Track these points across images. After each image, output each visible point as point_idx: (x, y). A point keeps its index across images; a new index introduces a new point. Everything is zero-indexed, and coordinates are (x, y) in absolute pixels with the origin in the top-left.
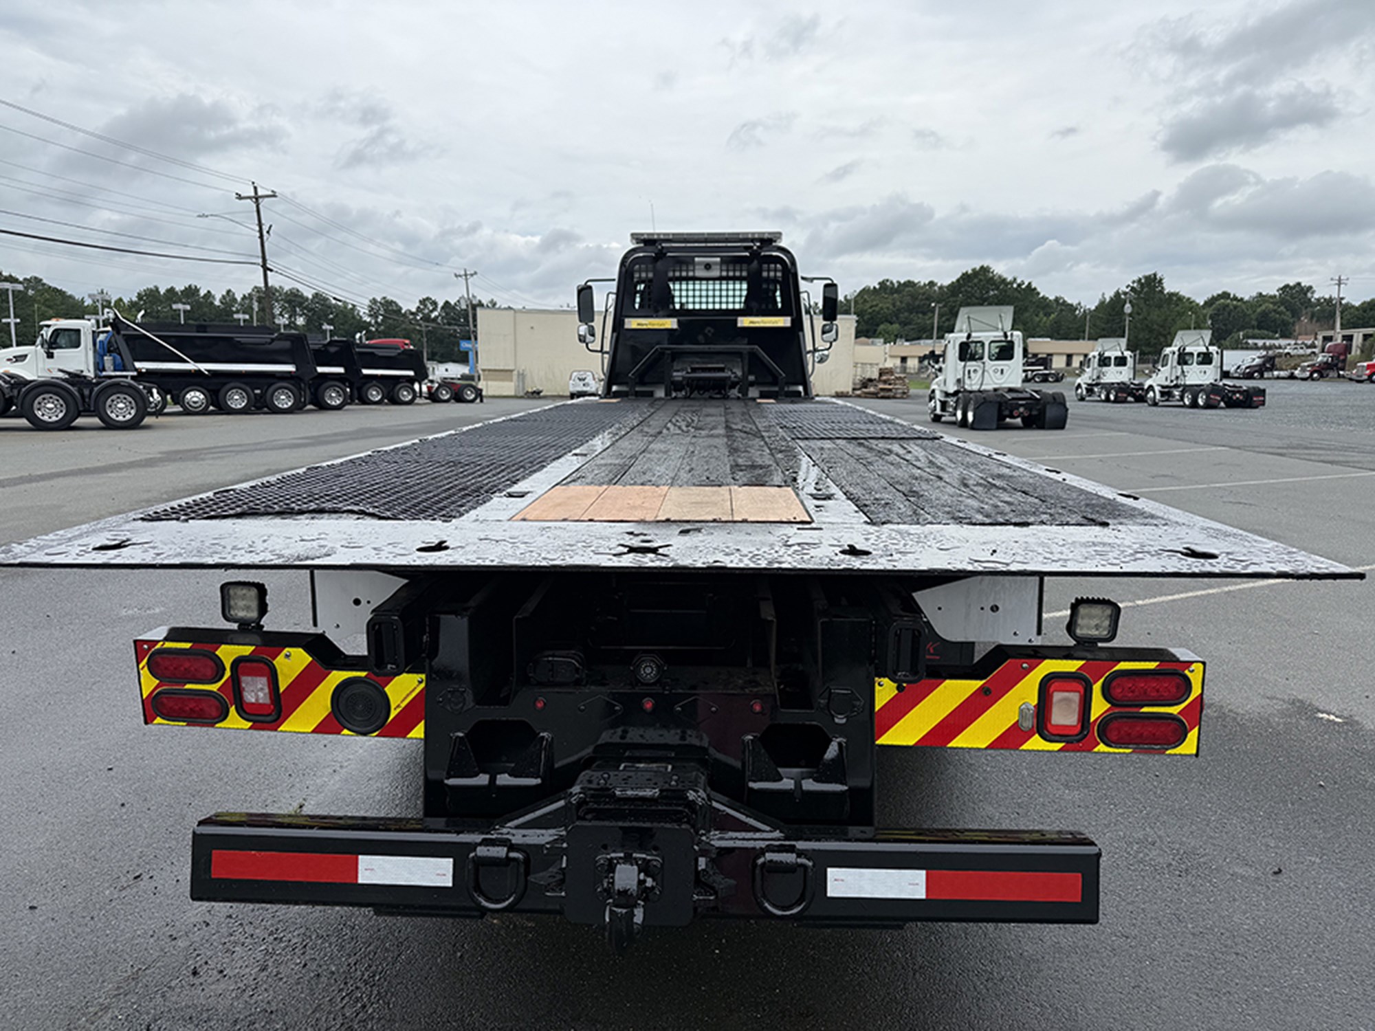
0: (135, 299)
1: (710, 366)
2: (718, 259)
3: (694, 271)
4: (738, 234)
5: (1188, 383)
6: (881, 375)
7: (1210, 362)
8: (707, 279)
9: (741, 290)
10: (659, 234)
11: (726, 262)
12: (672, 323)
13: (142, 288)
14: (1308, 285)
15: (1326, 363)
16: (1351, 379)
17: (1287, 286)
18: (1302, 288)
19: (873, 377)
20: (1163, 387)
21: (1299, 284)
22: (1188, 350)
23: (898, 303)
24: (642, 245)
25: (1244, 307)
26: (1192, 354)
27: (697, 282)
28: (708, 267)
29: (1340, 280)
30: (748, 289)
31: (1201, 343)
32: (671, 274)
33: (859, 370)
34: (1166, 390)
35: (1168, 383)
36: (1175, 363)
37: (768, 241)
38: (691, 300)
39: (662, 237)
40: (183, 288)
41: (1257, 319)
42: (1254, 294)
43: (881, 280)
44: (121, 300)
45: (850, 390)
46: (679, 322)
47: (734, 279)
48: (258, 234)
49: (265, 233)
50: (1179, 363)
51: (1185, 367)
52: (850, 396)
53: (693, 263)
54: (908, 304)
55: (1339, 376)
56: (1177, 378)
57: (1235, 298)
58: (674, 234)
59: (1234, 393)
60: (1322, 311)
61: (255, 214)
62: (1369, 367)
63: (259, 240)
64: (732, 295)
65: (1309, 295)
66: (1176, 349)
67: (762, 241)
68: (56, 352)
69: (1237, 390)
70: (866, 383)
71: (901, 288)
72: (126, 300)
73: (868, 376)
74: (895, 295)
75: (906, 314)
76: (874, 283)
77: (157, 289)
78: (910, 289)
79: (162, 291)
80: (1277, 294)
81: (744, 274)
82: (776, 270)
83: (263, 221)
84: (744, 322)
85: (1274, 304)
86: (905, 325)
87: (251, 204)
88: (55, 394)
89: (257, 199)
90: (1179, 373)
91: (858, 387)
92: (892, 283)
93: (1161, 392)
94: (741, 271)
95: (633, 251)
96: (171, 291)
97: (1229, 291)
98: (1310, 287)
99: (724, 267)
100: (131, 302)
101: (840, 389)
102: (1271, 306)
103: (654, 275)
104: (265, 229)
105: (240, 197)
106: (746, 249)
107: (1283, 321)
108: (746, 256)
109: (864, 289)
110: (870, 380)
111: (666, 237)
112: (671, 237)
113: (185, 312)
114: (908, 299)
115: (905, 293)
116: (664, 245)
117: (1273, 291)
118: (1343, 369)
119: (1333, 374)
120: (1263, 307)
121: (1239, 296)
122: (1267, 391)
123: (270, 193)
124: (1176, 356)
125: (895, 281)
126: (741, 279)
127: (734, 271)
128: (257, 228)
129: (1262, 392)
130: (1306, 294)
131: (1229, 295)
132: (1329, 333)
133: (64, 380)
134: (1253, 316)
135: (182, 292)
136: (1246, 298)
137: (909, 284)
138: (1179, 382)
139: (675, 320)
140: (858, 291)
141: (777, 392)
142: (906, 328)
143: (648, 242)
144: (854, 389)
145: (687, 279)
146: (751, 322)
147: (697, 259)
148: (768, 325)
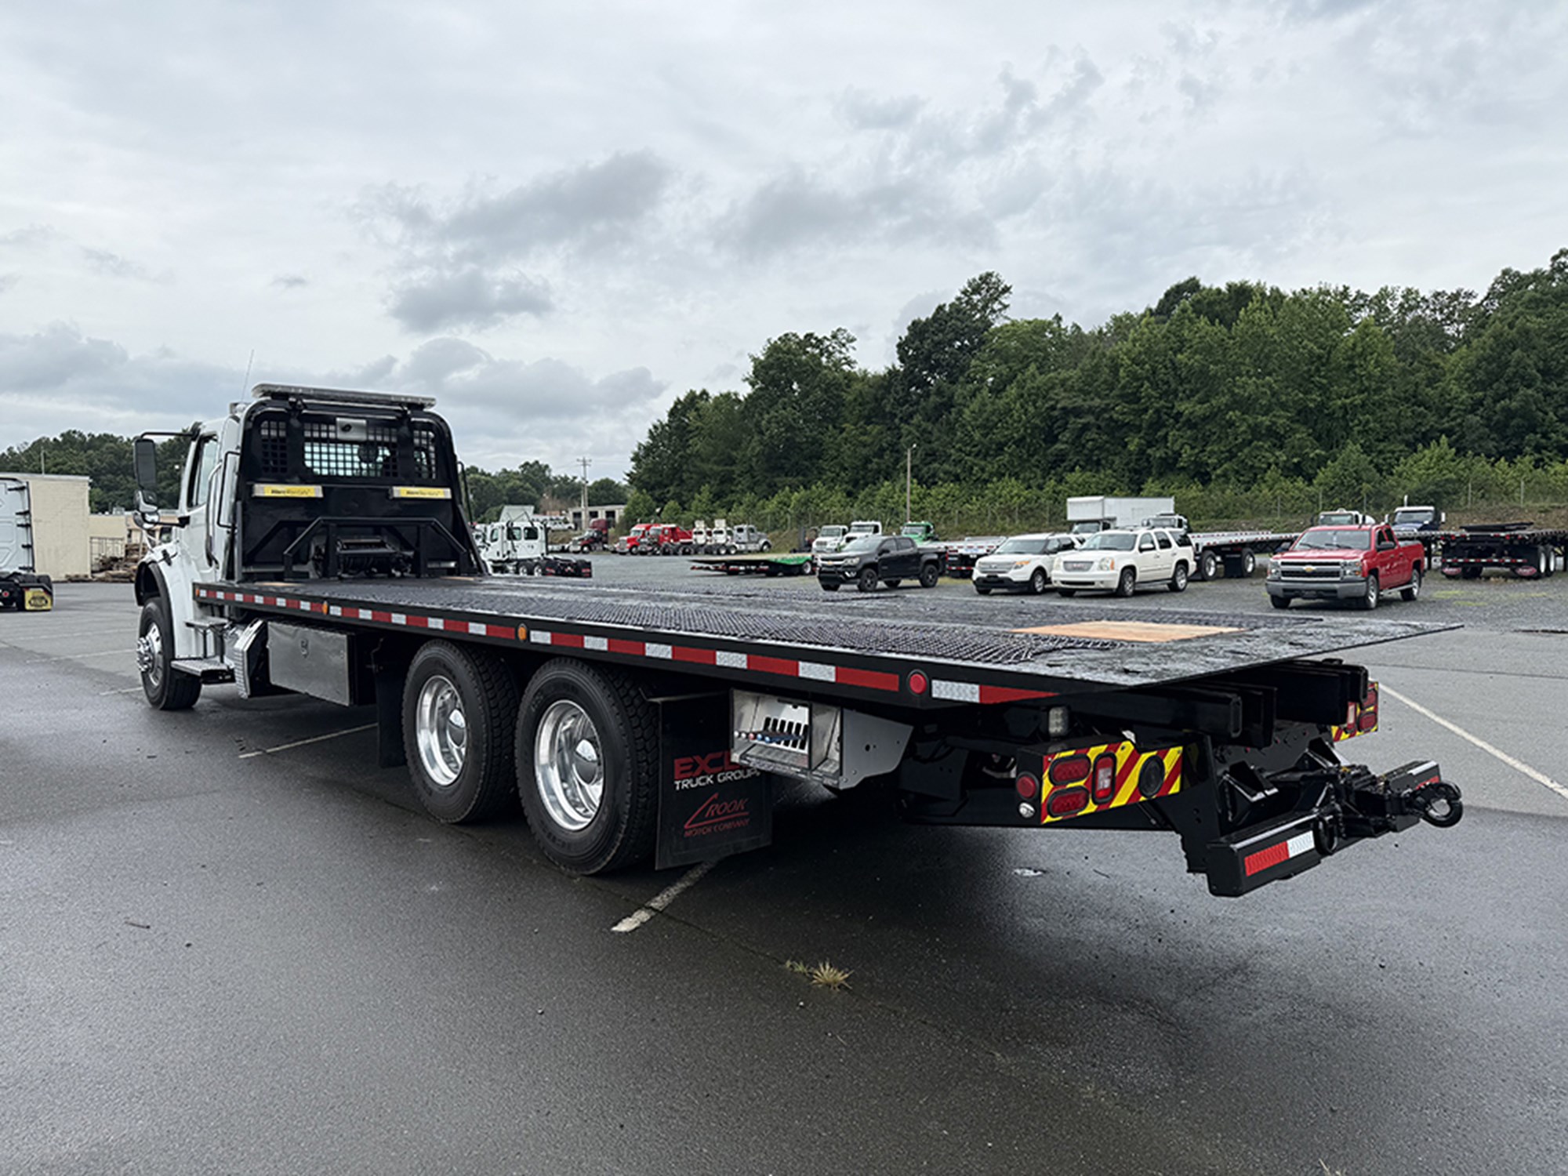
1: (363, 541)
2: (363, 422)
3: (332, 432)
5: (519, 557)
6: (127, 552)
7: (536, 537)
8: (344, 442)
11: (368, 424)
12: (316, 491)
14: (545, 463)
15: (592, 537)
16: (614, 552)
17: (527, 464)
18: (540, 466)
19: (118, 556)
20: (494, 562)
21: (537, 462)
22: (515, 525)
23: (97, 462)
24: (269, 398)
25: (494, 482)
26: (519, 528)
27: (340, 445)
28: (347, 428)
29: (584, 461)
31: (525, 517)
32: (308, 434)
33: (95, 546)
34: (499, 565)
35: (500, 558)
36: (505, 538)
37: (417, 407)
38: (330, 465)
41: (507, 495)
42: (500, 470)
43: (65, 431)
45: (88, 573)
46: (324, 490)
50: (509, 538)
51: (515, 542)
52: (90, 581)
53: (334, 423)
54: (111, 464)
55: (604, 549)
56: (509, 552)
57: (483, 474)
58: (315, 390)
59: (566, 566)
60: (561, 488)
62: (629, 541)
65: (547, 473)
66: (504, 524)
67: (412, 406)
69: (569, 563)
70: (108, 564)
71: (97, 443)
73: (109, 554)
74: (90, 452)
75: (110, 476)
76: (54, 434)
78: (112, 445)
80: (520, 471)
81: (392, 439)
82: (428, 438)
84: (400, 492)
85: (520, 480)
86: (109, 490)
90: (510, 548)
91: (96, 568)
92: (81, 435)
93: (493, 567)
94: (387, 436)
95: (262, 404)
97: (477, 465)
98: (547, 466)
99: (371, 431)
101: (72, 573)
102: (518, 482)
103: (287, 434)
106: (395, 413)
107: (530, 497)
108: (394, 420)
109: (40, 441)
110: (115, 559)
112: (312, 392)
114: (110, 457)
115: (104, 449)
116: (305, 401)
117: (516, 469)
118: (606, 543)
119: (599, 548)
120: (510, 484)
121: (487, 471)
122: (593, 564)
124: (505, 531)
125: (86, 434)
127: (383, 435)
129: (588, 565)
130: (544, 471)
131: (477, 470)
132: (577, 510)
134: (504, 492)
136: (493, 474)
137: (106, 438)
138: (511, 556)
139: (319, 488)
140: (30, 443)
142: (111, 493)
143: (278, 395)
144: (93, 572)
145: (321, 441)
146: (408, 493)
147: (338, 419)
148: (427, 496)
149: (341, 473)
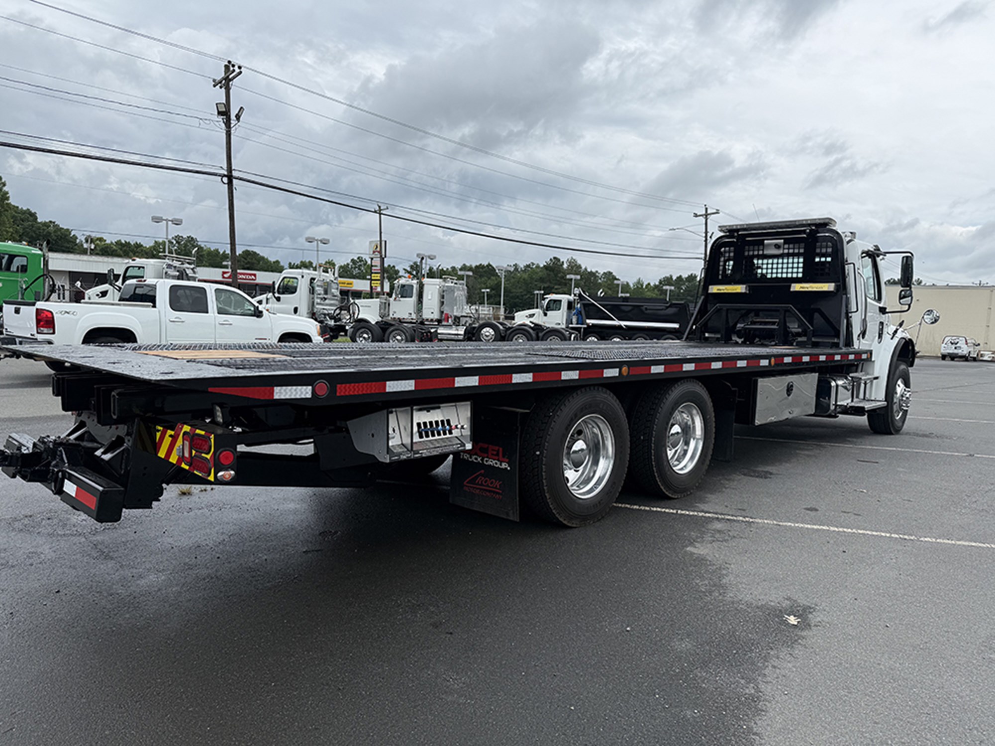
0: (657, 283)
1: (767, 320)
2: (782, 241)
3: (763, 250)
4: (795, 221)
9: (798, 263)
10: (737, 225)
11: (787, 241)
12: (742, 288)
13: (662, 277)
24: (727, 233)
28: (777, 246)
30: (804, 263)
37: (823, 224)
38: (769, 271)
39: (739, 227)
40: (687, 276)
44: (649, 284)
46: (747, 288)
47: (793, 255)
48: (704, 239)
49: (708, 238)
53: (764, 245)
58: (747, 224)
61: (704, 226)
63: (704, 243)
64: (793, 267)
67: (816, 225)
68: (549, 313)
72: (652, 284)
77: (671, 276)
79: (674, 278)
81: (802, 251)
82: (827, 247)
83: (708, 230)
84: (796, 287)
87: (703, 220)
88: (524, 335)
89: (706, 216)
94: (799, 248)
95: (720, 238)
96: (680, 278)
99: (787, 247)
100: (655, 285)
103: (734, 254)
104: (709, 235)
105: (696, 215)
106: (804, 232)
108: (804, 237)
111: (742, 227)
112: (746, 226)
113: (670, 291)
123: (715, 211)
126: (798, 255)
127: (794, 249)
128: (704, 235)
133: (530, 327)
135: (686, 278)
141: (805, 342)
143: (731, 231)
146: (801, 287)
147: (766, 242)
148: (815, 289)
149: (779, 276)
